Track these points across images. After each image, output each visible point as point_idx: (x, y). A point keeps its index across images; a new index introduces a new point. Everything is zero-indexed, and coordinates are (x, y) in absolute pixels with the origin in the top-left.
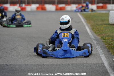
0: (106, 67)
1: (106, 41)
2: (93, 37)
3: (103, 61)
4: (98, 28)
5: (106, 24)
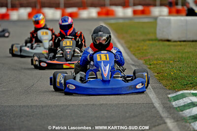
0: (156, 109)
1: (154, 67)
2: (131, 60)
3: (151, 99)
4: (138, 47)
5: (152, 40)
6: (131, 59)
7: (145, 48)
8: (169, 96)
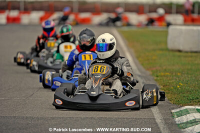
1: (160, 80)
2: (138, 71)
3: (153, 114)
4: (147, 56)
6: (139, 69)
7: (154, 58)
8: (173, 111)
